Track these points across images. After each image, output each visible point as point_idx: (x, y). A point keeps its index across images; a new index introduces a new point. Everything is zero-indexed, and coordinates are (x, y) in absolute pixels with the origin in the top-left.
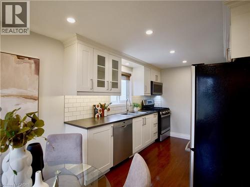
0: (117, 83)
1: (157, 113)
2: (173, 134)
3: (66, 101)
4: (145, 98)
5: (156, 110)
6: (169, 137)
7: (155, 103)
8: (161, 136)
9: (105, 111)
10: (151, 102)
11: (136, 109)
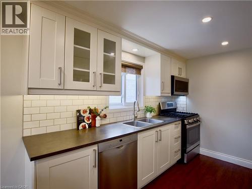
0: (114, 76)
1: (180, 122)
2: (203, 151)
3: (26, 104)
4: (163, 100)
5: (180, 116)
6: (199, 155)
7: (178, 106)
8: (186, 155)
9: (98, 118)
10: (172, 105)
11: (149, 115)
